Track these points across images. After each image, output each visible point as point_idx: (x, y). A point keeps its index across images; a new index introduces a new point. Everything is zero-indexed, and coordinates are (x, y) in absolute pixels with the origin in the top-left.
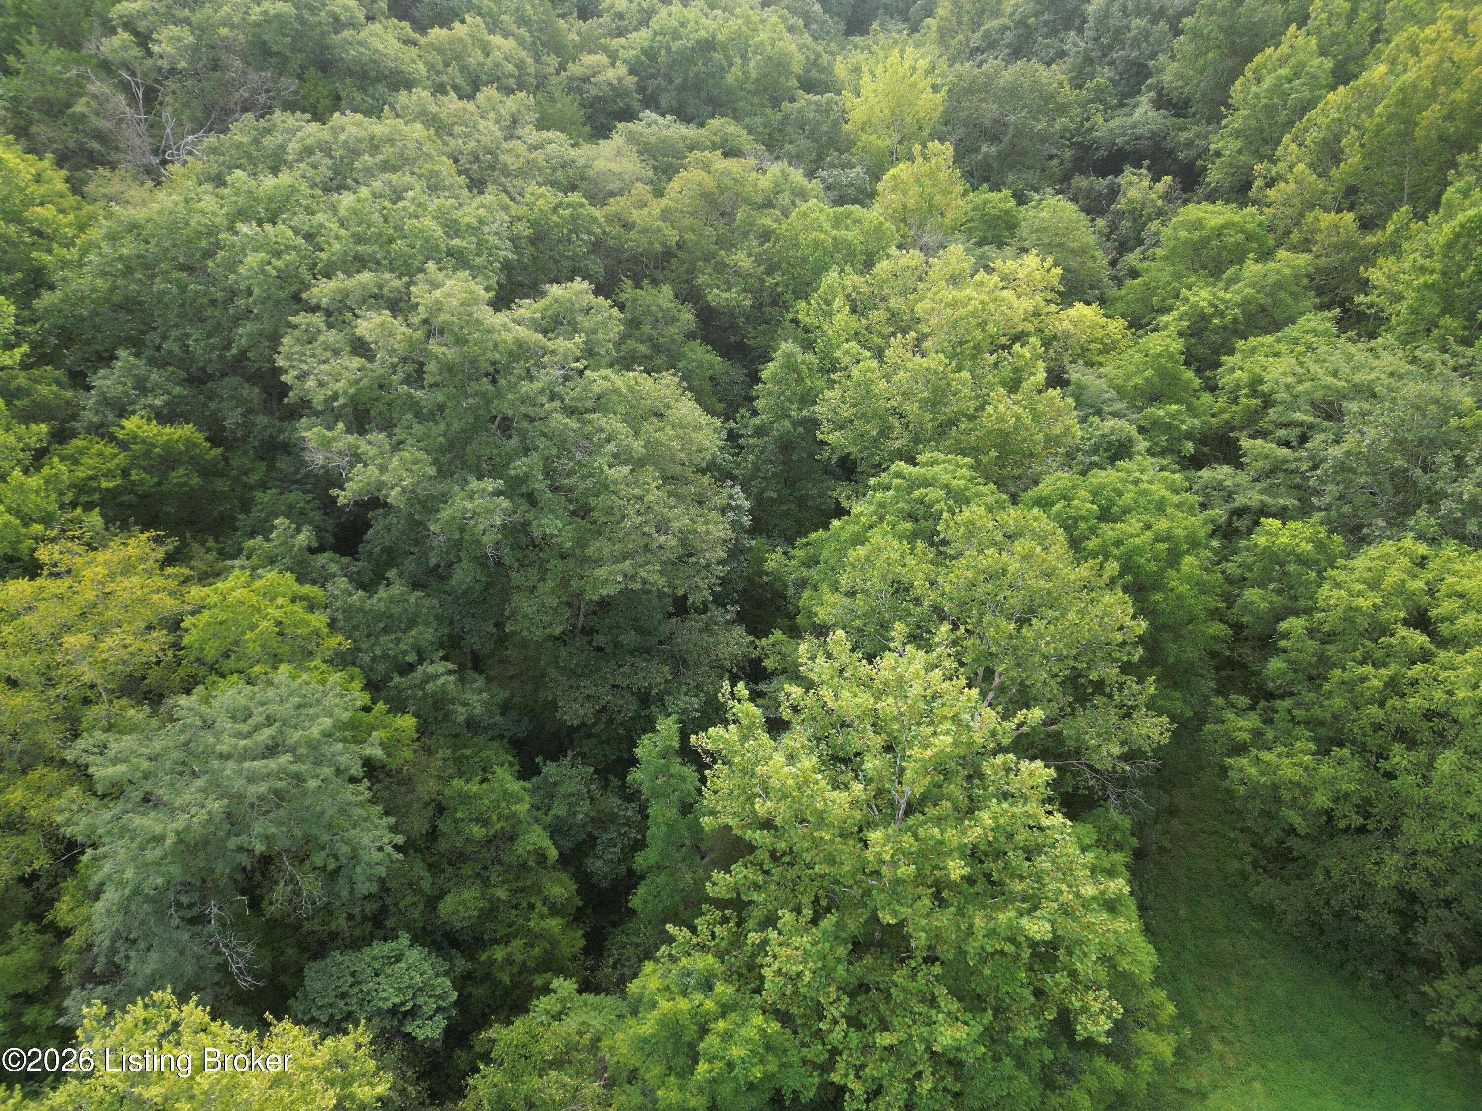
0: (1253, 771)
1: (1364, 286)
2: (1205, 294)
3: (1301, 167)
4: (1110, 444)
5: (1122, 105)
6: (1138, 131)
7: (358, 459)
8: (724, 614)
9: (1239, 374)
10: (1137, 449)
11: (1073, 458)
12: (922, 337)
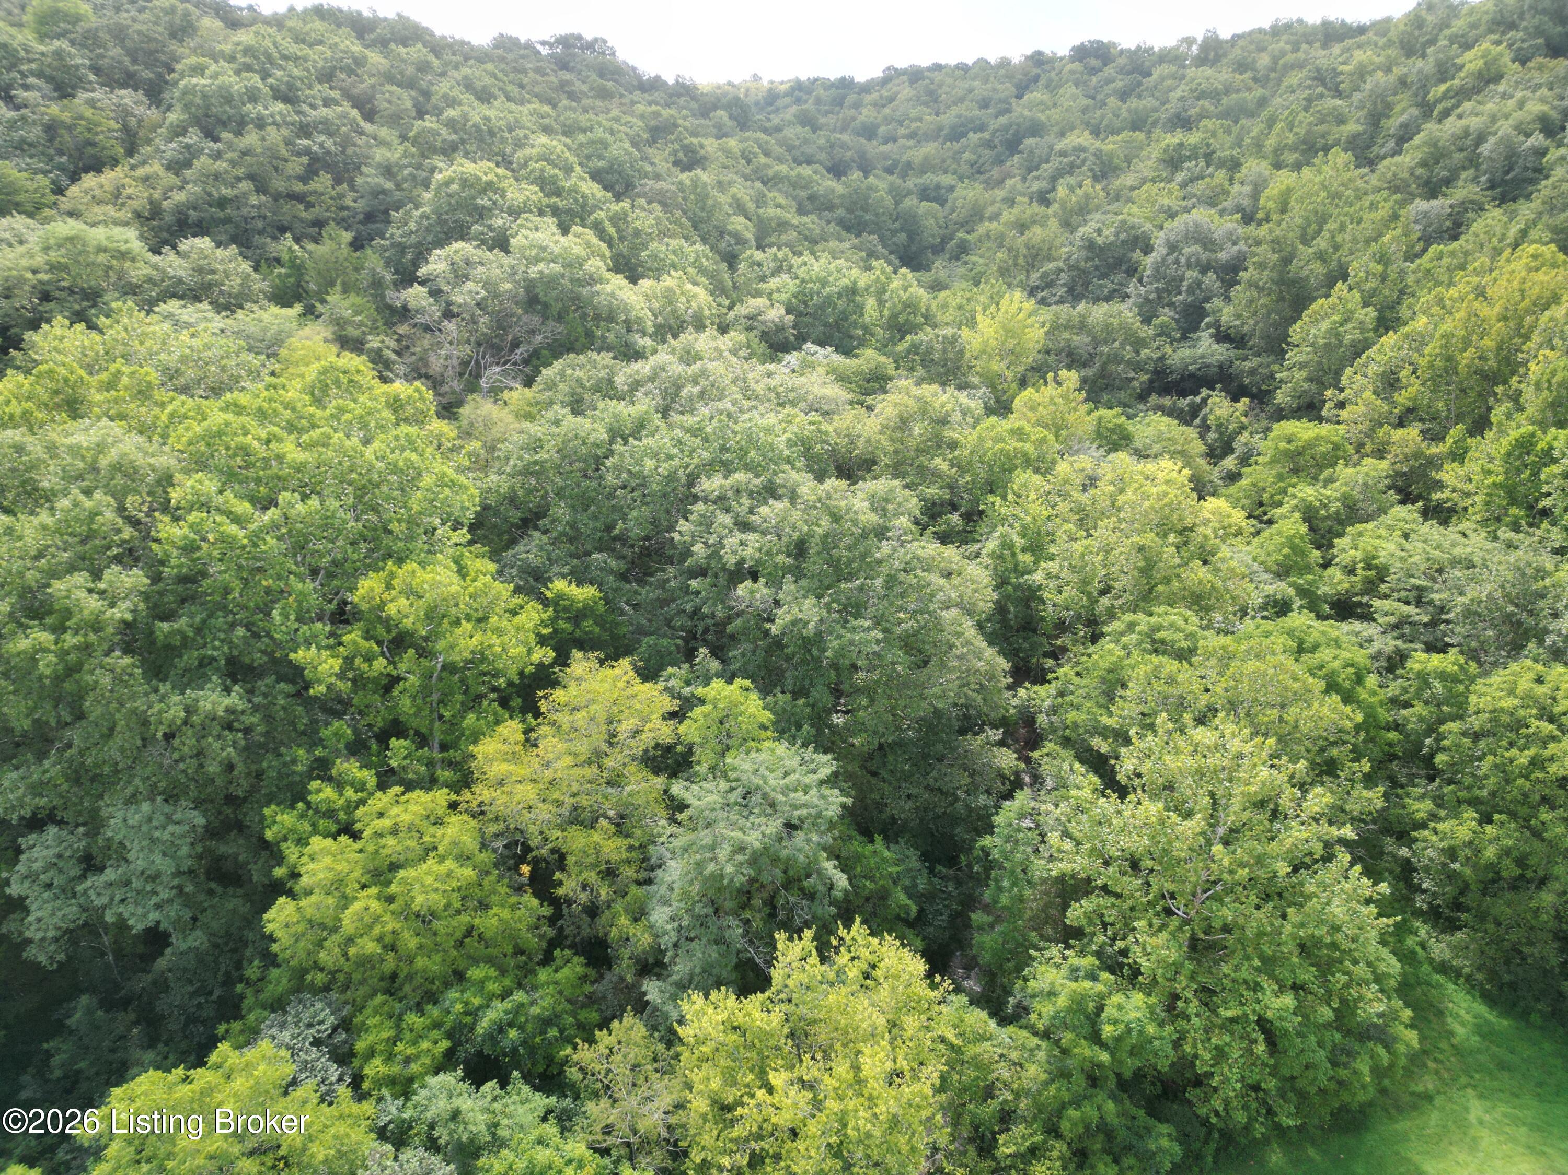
0: (1434, 838)
1: (1439, 485)
2: (1309, 490)
3: (1368, 394)
4: (1276, 602)
5: (1184, 337)
6: (1208, 361)
7: (777, 603)
8: (996, 735)
9: (1353, 552)
10: (1295, 606)
11: (1246, 614)
12: (1120, 521)
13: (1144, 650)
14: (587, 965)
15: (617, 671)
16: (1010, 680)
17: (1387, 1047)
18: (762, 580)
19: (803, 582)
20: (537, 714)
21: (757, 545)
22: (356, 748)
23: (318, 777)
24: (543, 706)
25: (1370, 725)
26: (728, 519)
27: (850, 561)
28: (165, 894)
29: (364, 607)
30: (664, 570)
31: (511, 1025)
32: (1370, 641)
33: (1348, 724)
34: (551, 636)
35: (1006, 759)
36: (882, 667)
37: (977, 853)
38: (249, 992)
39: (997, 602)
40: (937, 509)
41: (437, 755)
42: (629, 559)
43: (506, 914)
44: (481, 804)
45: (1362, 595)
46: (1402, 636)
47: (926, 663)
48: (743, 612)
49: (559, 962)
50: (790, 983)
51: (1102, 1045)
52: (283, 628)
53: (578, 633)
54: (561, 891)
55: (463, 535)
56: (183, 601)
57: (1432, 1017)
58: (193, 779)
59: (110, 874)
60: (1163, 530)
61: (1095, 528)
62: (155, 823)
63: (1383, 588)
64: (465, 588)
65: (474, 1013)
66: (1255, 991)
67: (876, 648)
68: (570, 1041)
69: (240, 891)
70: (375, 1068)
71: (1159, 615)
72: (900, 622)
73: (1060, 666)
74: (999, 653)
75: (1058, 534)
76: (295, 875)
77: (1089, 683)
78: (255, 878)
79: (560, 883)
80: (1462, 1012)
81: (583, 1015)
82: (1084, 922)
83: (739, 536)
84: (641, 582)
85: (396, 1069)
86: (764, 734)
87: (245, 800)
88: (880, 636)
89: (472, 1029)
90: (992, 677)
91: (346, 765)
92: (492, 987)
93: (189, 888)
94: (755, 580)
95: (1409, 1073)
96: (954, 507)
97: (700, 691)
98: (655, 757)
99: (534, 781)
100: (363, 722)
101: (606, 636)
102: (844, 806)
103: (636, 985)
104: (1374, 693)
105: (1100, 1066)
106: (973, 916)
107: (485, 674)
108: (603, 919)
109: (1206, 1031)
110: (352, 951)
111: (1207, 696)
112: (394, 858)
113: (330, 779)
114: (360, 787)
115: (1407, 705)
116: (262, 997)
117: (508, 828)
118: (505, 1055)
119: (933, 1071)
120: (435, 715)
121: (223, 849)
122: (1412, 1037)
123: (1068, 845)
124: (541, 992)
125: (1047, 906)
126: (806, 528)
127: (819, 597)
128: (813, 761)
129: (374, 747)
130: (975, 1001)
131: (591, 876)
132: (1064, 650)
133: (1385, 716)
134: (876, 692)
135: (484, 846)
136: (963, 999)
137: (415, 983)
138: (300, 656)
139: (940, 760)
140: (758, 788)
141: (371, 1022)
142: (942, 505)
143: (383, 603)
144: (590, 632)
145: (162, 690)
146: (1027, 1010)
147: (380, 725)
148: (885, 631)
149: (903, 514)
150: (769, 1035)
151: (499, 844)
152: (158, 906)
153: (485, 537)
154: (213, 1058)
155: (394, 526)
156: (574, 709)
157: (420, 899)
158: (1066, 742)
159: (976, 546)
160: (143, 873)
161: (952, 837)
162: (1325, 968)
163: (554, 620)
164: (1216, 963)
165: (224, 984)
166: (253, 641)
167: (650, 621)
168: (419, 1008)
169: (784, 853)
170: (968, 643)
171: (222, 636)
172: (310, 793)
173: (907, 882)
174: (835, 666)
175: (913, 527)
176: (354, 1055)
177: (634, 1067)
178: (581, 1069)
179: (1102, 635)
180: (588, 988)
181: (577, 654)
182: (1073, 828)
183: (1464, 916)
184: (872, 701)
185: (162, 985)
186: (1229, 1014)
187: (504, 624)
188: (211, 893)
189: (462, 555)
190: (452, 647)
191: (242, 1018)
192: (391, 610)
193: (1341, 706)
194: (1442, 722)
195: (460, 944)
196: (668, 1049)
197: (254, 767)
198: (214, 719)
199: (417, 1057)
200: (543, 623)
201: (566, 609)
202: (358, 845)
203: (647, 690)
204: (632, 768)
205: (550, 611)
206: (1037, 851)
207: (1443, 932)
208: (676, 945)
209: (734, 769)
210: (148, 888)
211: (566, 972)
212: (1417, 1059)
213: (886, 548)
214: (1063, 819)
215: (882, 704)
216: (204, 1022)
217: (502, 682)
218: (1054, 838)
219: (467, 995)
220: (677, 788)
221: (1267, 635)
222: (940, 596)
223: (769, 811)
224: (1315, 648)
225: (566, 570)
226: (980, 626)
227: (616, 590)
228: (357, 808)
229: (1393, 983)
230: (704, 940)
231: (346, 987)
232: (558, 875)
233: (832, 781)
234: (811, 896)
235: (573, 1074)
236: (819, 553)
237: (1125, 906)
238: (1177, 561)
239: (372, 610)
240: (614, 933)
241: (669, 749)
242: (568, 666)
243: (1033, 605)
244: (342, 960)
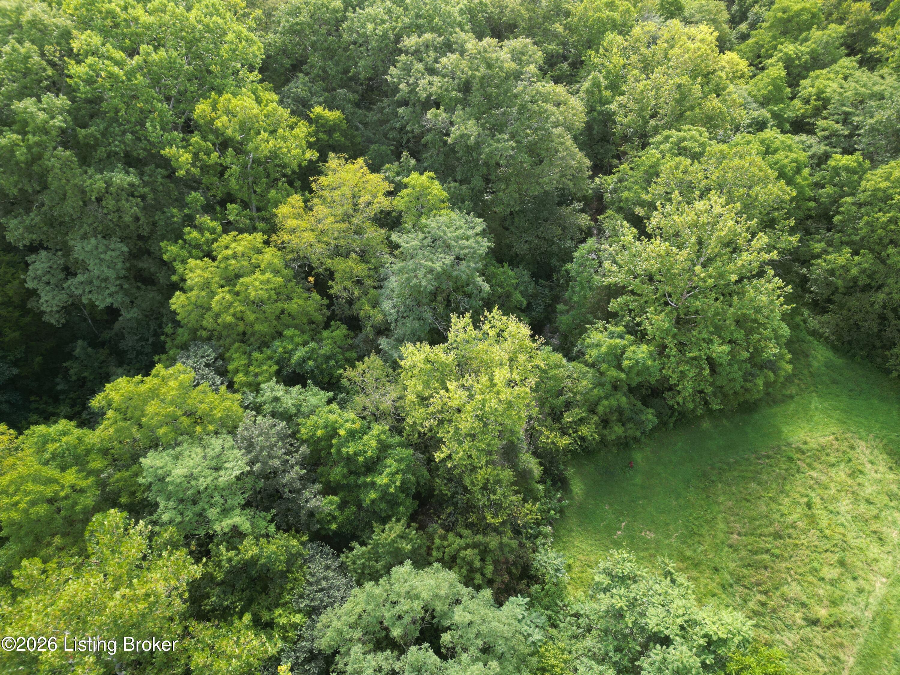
1: (875, 42)
2: (791, 47)
4: (758, 122)
7: (452, 124)
8: (579, 206)
9: (810, 89)
10: (769, 125)
11: (738, 130)
12: (668, 68)
13: (673, 154)
14: (349, 330)
15: (356, 166)
16: (591, 173)
17: (774, 372)
18: (442, 108)
19: (468, 109)
20: (311, 191)
21: (439, 84)
22: (208, 209)
23: (189, 225)
24: (314, 186)
25: (800, 198)
26: (420, 66)
27: (498, 95)
28: (113, 289)
29: (201, 122)
30: (382, 101)
31: (309, 359)
32: (810, 147)
33: (788, 197)
34: (315, 143)
35: (584, 220)
36: (515, 165)
37: (563, 272)
38: (168, 340)
39: (587, 123)
40: (555, 60)
41: (255, 214)
42: (360, 93)
43: (301, 302)
44: (283, 243)
45: (810, 117)
46: (830, 144)
47: (541, 162)
48: (431, 129)
49: (333, 327)
50: (458, 339)
51: (622, 370)
52: (154, 134)
53: (331, 142)
54: (332, 291)
55: (255, 76)
56: (92, 117)
57: (801, 358)
58: (117, 225)
59: (80, 278)
60: (694, 74)
61: (652, 73)
62: (100, 250)
63: (825, 113)
64: (261, 111)
65: (290, 353)
66: (708, 344)
67: (512, 153)
68: (341, 366)
69: (154, 288)
70: (239, 378)
71: (685, 131)
72: (527, 135)
73: (621, 163)
74: (586, 156)
75: (628, 77)
76: (184, 280)
77: (638, 174)
78: (161, 281)
79: (332, 287)
80: (819, 356)
81: (348, 354)
82: (618, 309)
83: (428, 78)
84: (369, 109)
85: (251, 379)
86: (442, 205)
87: (149, 238)
88: (514, 145)
89: (289, 360)
90: (580, 171)
91: (203, 219)
92: (297, 340)
93: (126, 286)
94: (438, 108)
95: (783, 385)
96: (565, 59)
97: (405, 180)
98: (381, 218)
99: (312, 230)
100: (209, 194)
101: (348, 143)
102: (489, 247)
103: (375, 340)
104: (806, 179)
105: (621, 380)
106: (558, 306)
107: (279, 166)
108: (356, 306)
109: (677, 364)
110: (219, 321)
111: (705, 181)
112: (237, 271)
113: (195, 227)
114: (213, 232)
115: (823, 187)
116: (176, 342)
117: (299, 256)
118: (308, 373)
119: (532, 381)
120: (252, 190)
121: (141, 265)
122: (789, 367)
123: (614, 268)
124: (324, 343)
125: (600, 300)
126: (470, 73)
127: (478, 119)
128: (472, 222)
129: (218, 208)
130: (556, 350)
131: (348, 284)
132: (625, 153)
133: (809, 193)
134: (510, 180)
135: (287, 266)
136: (550, 348)
137: (256, 337)
138: (167, 152)
139: (546, 220)
140: (441, 237)
141: (234, 356)
142: (557, 57)
143: (212, 120)
144: (339, 141)
145: (90, 172)
146: (583, 354)
147: (221, 195)
148: (518, 142)
149: (532, 63)
150: (447, 365)
151: (295, 265)
152: (111, 295)
153: (271, 77)
154: (154, 372)
155: (213, 68)
156: (332, 189)
157: (253, 294)
158: (620, 210)
159: (577, 86)
160: (98, 277)
161: (549, 264)
162: (749, 332)
163: (316, 132)
164: (689, 331)
165: (154, 335)
166: (137, 143)
167: (374, 134)
168: (260, 349)
169: (455, 274)
170: (567, 149)
171: (119, 138)
172: (185, 234)
173: (522, 288)
174: (486, 164)
175: (538, 72)
176: (228, 372)
177: (376, 380)
178: (349, 380)
179: (649, 144)
180: (350, 341)
181: (332, 155)
182: (618, 258)
183: (832, 306)
184: (508, 186)
185: (121, 336)
186: (691, 355)
187: (287, 134)
188: (138, 288)
189: (257, 89)
190: (257, 148)
191: (167, 353)
192: (218, 124)
193: (785, 187)
194: (843, 197)
195: (278, 318)
196: (394, 371)
197: (151, 220)
198: (122, 190)
199: (261, 373)
200: (310, 135)
201: (323, 126)
202: (216, 263)
203: (375, 178)
204: (368, 223)
205: (314, 127)
206: (596, 272)
207: (817, 314)
208: (396, 321)
209: (426, 226)
210: (103, 285)
211: (338, 332)
212: (789, 379)
213: (521, 86)
214: (614, 253)
215: (514, 186)
216: (146, 354)
217: (288, 171)
218: (607, 264)
219: (285, 344)
220: (394, 237)
221: (748, 143)
222: (552, 119)
223: (447, 250)
224: (776, 151)
225: (321, 100)
226: (575, 138)
227: (354, 113)
228: (213, 243)
229: (784, 340)
230: (411, 318)
231: (219, 338)
232: (330, 283)
233: (483, 233)
234: (469, 296)
235: (345, 382)
236: (478, 90)
237: (643, 301)
238: (701, 95)
239: (206, 124)
240: (362, 313)
241: (389, 213)
242: (327, 162)
243: (609, 124)
244: (215, 325)
